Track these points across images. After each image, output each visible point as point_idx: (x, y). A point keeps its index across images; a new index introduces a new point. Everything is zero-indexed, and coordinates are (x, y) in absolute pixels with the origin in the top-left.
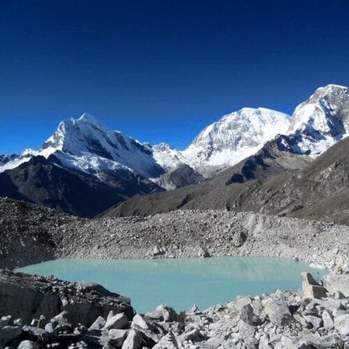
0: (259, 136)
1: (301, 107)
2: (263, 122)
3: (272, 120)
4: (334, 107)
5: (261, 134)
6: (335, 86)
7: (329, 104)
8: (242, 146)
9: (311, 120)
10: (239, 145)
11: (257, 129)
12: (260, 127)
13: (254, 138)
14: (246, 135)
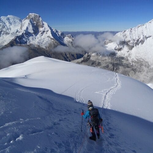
0: (9, 30)
1: (24, 21)
2: (11, 24)
3: (14, 22)
4: (35, 23)
5: (10, 29)
6: (35, 14)
7: (33, 21)
8: (3, 34)
9: (27, 28)
10: (2, 34)
11: (8, 27)
12: (10, 26)
13: (8, 31)
14: (4, 30)
